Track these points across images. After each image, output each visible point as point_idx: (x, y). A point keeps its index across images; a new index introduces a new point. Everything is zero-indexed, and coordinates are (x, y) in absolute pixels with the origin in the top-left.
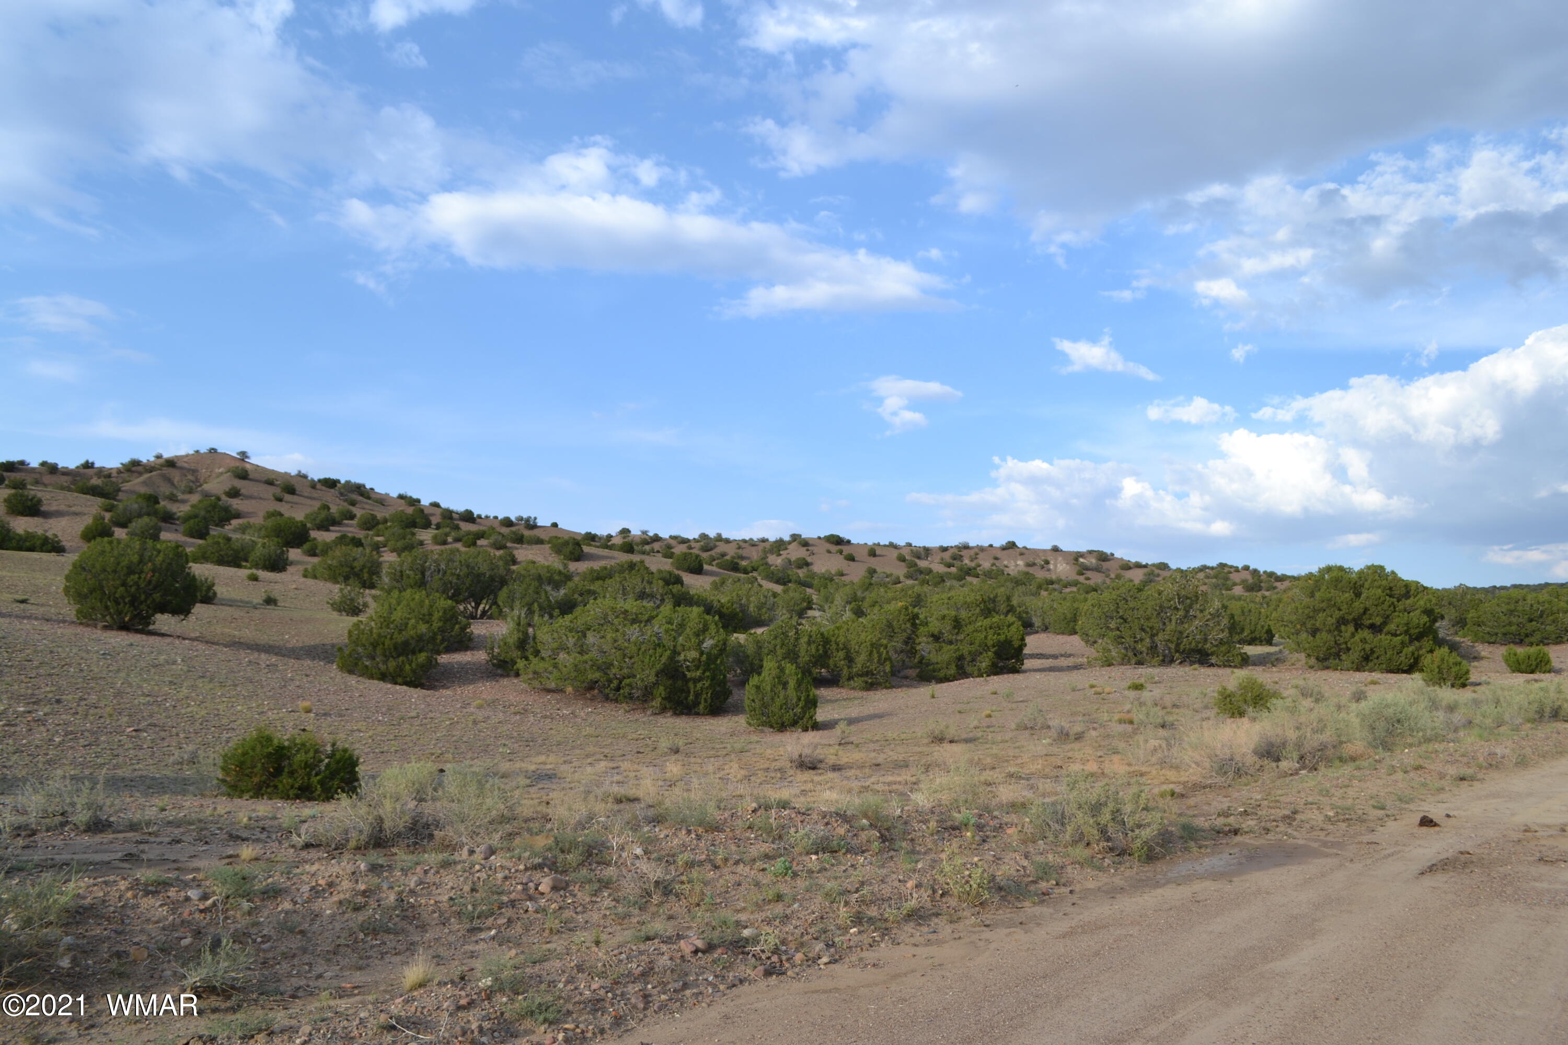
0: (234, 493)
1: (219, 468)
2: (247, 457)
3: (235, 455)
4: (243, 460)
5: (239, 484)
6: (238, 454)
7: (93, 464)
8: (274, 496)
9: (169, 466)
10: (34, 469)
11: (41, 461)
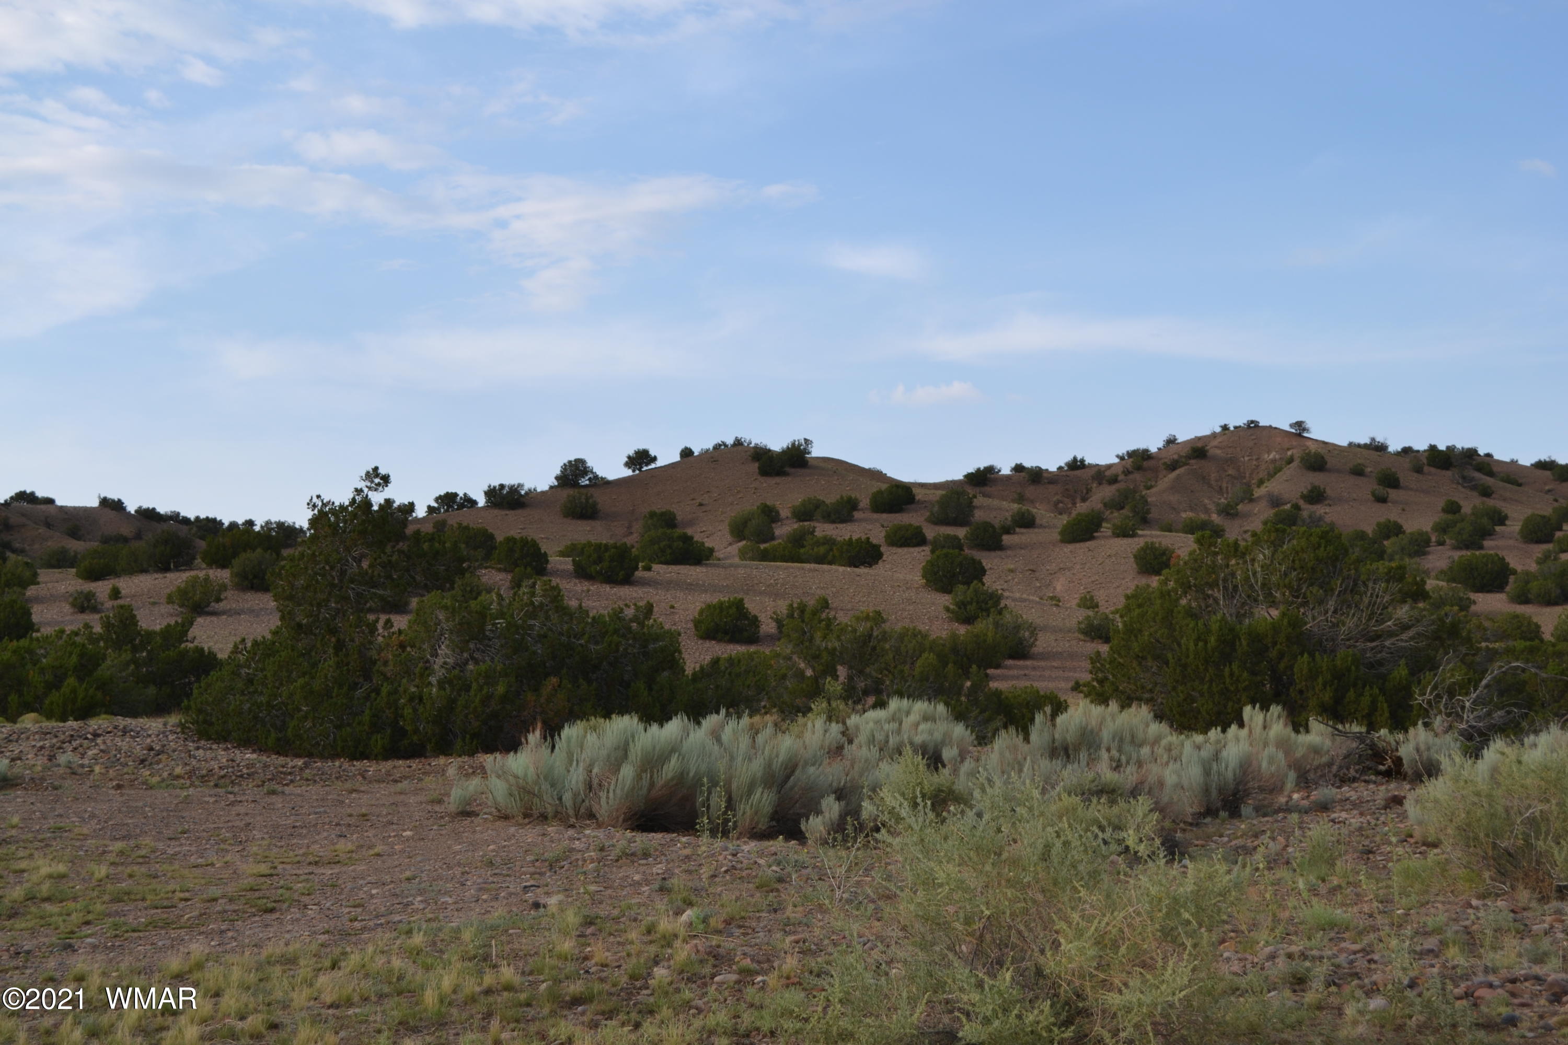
0: (1316, 496)
1: (1269, 452)
2: (1305, 430)
3: (1287, 428)
4: (1300, 435)
5: (1317, 479)
6: (1291, 426)
7: (1082, 461)
8: (1373, 494)
9: (1196, 457)
10: (1007, 477)
11: (1013, 465)
